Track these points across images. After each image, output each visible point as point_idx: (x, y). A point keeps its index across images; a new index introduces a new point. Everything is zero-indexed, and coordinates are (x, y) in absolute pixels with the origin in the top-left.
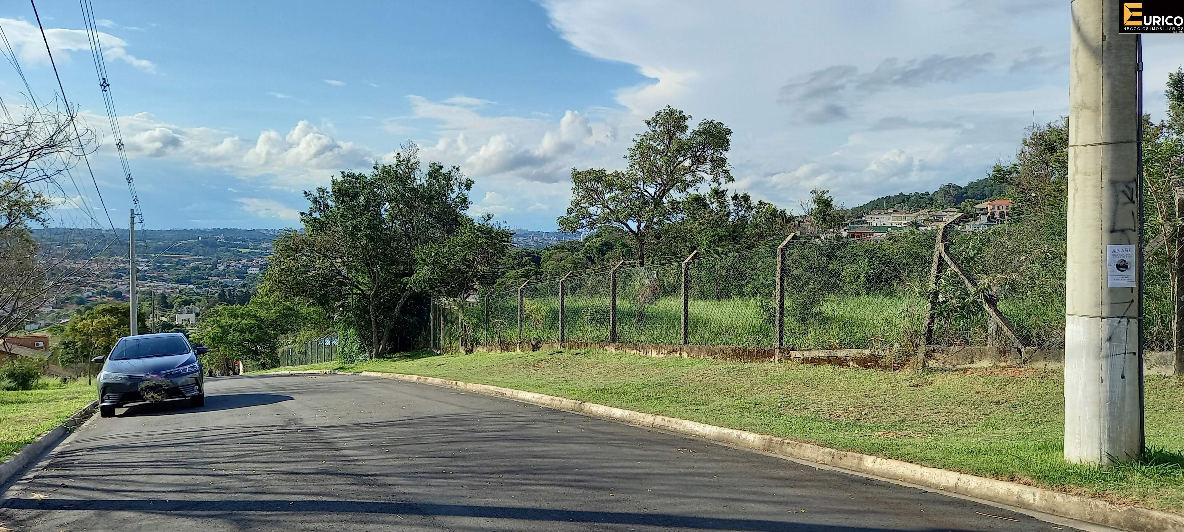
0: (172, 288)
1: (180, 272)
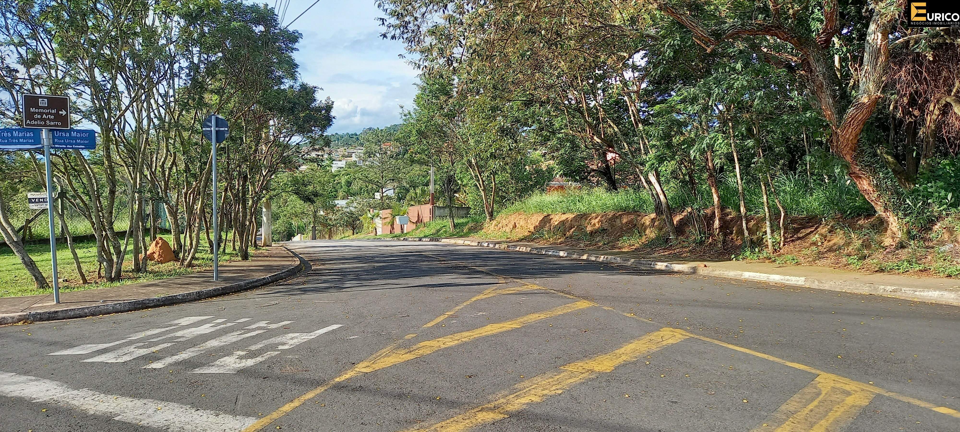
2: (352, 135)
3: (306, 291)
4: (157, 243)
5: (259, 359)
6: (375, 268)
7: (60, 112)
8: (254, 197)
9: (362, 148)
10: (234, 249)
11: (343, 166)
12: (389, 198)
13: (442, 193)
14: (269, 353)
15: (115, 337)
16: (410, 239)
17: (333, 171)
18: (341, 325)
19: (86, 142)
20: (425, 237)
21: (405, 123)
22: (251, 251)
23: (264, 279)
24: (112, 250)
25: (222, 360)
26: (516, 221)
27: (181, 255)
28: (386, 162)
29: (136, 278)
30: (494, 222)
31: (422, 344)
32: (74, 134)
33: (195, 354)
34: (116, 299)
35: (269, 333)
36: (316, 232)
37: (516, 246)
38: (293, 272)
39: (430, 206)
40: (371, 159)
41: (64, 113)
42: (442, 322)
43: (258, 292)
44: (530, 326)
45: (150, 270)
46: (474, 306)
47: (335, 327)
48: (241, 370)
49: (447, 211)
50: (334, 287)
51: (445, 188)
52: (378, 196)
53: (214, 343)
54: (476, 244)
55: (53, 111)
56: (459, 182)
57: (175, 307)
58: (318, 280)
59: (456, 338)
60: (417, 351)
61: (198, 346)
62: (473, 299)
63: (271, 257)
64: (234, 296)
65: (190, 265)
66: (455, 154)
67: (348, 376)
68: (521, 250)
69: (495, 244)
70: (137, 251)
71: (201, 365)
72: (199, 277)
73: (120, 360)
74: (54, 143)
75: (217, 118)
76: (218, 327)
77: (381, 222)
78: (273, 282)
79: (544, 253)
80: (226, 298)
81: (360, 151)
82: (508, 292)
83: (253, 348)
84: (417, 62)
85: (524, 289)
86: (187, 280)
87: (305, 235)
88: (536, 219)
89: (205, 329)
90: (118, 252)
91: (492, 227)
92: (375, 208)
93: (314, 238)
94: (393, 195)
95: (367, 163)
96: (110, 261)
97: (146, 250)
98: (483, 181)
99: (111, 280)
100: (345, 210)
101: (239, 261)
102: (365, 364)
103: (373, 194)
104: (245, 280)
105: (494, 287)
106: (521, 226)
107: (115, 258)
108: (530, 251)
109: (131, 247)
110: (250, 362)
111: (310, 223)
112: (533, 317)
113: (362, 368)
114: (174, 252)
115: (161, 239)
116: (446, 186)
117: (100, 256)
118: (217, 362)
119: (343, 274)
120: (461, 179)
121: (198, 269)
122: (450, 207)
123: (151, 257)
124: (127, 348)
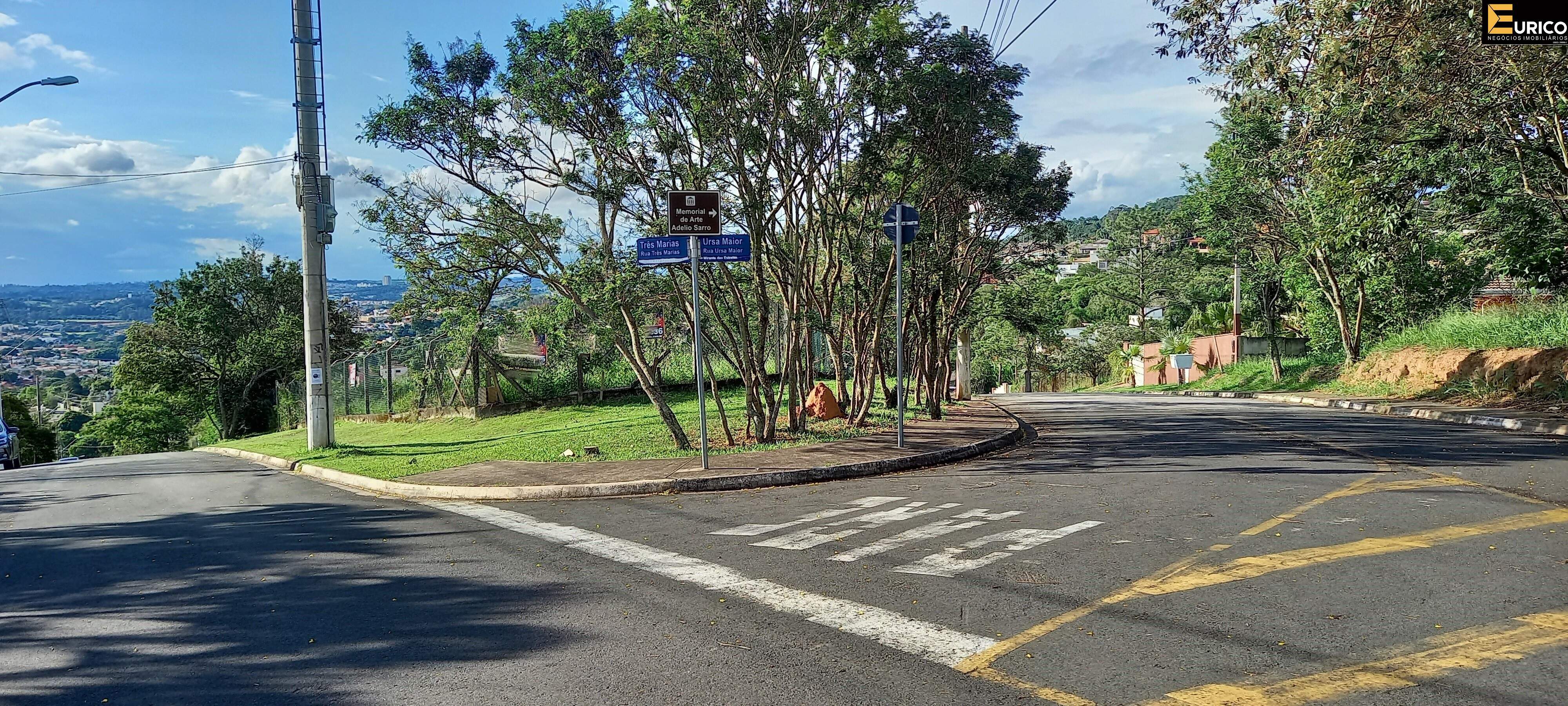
0: (89, 367)
1: (101, 343)
2: (1089, 219)
3: (1035, 469)
4: (818, 391)
5: (983, 561)
6: (1143, 439)
7: (710, 213)
8: (949, 324)
9: (1107, 241)
10: (919, 403)
11: (1074, 272)
12: (1155, 324)
13: (1256, 313)
14: (996, 554)
15: (782, 517)
16: (1197, 394)
17: (1057, 281)
18: (1100, 523)
19: (739, 251)
20: (1225, 390)
21: (1190, 194)
22: (944, 407)
23: (969, 448)
24: (763, 400)
25: (930, 557)
26: (1407, 363)
27: (849, 410)
28: (1151, 262)
29: (794, 440)
30: (1362, 365)
31: (1242, 561)
32: (725, 241)
33: (893, 548)
34: (774, 467)
35: (990, 527)
36: (1032, 380)
37: (1409, 409)
38: (1010, 441)
39: (1232, 337)
40: (1124, 258)
41: (713, 213)
42: (1275, 529)
43: (961, 467)
44: (1449, 546)
45: (809, 428)
46: (1333, 507)
47: (1090, 524)
48: (961, 574)
49: (1267, 346)
50: (1079, 465)
51: (1262, 304)
52: (1134, 320)
53: (913, 534)
54: (1327, 404)
55: (703, 212)
56: (1290, 293)
57: (850, 483)
58: (1051, 453)
59: (1304, 556)
60: (1234, 570)
61: (894, 537)
62: (1330, 496)
63: (973, 415)
64: (928, 472)
65: (862, 424)
66: (1283, 243)
67: (1122, 597)
68: (1419, 415)
69: (1366, 404)
70: (793, 403)
71: (903, 563)
72: (877, 442)
73: (796, 547)
74: (703, 255)
75: (904, 208)
76: (917, 513)
77: (1142, 365)
78: (981, 453)
79: (1470, 422)
80: (917, 473)
81: (1102, 246)
82: (1398, 488)
83: (972, 545)
84: (1222, 88)
85: (1432, 483)
86: (862, 445)
87: (1014, 386)
88: (1453, 360)
89: (899, 514)
90: (772, 404)
91: (1358, 374)
92: (1130, 341)
93: (1029, 389)
94: (1162, 319)
95: (1117, 265)
96: (761, 415)
97: (804, 401)
98: (1339, 291)
99: (762, 440)
100: (1080, 344)
101: (928, 420)
102: (1148, 582)
103: (1127, 318)
104: (941, 449)
105: (1370, 477)
106: (1420, 372)
107: (767, 411)
108: (1440, 417)
109: (786, 397)
110: (969, 565)
111: (1022, 365)
112: (1454, 532)
113: (1144, 587)
114: (840, 404)
115: (822, 385)
116: (1264, 300)
117: (749, 407)
118: (925, 560)
119: (1091, 446)
120: (1293, 288)
121: (873, 430)
122: (1273, 339)
123: (808, 411)
124: (802, 531)
